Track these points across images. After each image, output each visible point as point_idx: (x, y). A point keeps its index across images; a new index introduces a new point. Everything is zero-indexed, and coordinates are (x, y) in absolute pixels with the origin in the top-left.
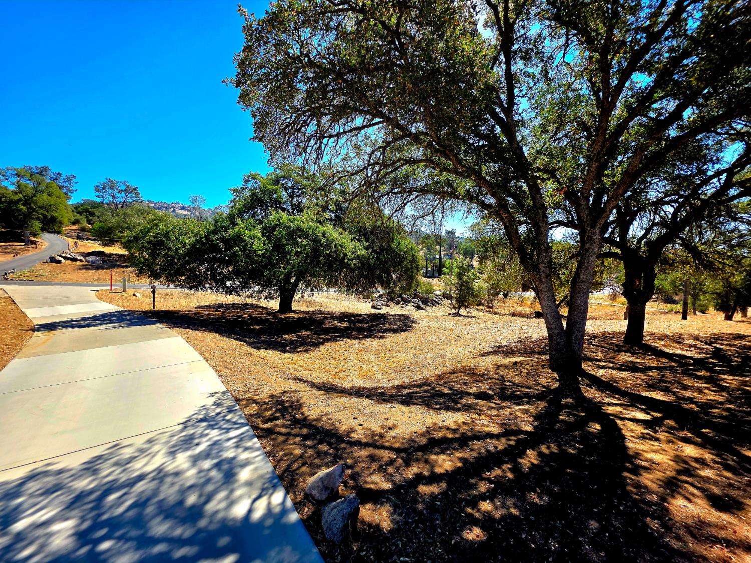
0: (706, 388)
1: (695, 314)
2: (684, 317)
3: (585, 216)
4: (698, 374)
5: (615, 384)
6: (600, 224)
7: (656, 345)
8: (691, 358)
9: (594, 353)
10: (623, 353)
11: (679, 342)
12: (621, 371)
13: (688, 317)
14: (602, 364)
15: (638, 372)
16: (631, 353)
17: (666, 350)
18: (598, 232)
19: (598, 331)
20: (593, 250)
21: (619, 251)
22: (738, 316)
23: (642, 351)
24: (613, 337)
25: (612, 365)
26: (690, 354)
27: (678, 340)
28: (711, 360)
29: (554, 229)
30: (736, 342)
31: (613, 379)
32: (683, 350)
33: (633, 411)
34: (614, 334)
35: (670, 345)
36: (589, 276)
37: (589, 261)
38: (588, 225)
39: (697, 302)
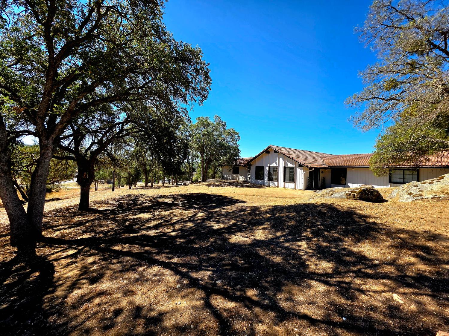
0: (110, 223)
1: (119, 188)
2: (113, 190)
3: (41, 131)
4: (110, 217)
5: (63, 238)
6: (53, 138)
7: (95, 207)
8: (109, 210)
9: (58, 221)
10: (77, 217)
11: (106, 203)
12: (71, 228)
13: (115, 190)
14: (61, 227)
15: (80, 226)
16: (81, 216)
17: (100, 209)
18: (51, 143)
19: (64, 206)
20: (48, 154)
21: (74, 156)
22: (133, 187)
23: (87, 213)
24: (73, 208)
25: (66, 226)
26: (110, 208)
27: (106, 202)
28: (117, 209)
29: (23, 136)
30: (127, 199)
31: (63, 236)
32: (107, 207)
33: (67, 251)
34: (75, 206)
35: (101, 206)
36: (45, 171)
37: (45, 162)
38: (44, 137)
39: (120, 182)
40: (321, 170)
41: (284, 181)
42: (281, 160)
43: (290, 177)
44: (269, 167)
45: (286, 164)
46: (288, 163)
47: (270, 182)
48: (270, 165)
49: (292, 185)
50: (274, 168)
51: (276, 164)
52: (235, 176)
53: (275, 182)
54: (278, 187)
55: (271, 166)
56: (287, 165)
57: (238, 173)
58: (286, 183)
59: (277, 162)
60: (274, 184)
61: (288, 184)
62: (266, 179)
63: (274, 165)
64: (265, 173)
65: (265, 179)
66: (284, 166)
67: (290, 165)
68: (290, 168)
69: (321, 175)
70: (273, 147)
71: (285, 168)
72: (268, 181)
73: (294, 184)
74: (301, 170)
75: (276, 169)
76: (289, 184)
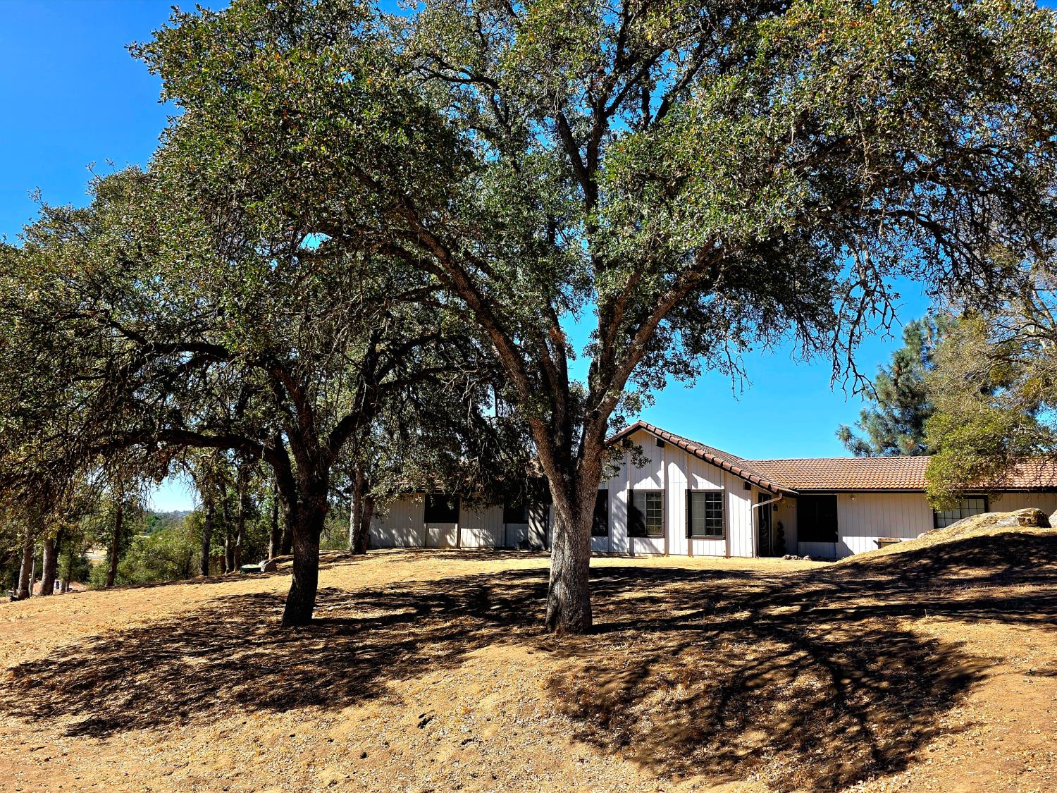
41: (690, 535)
42: (673, 468)
43: (708, 523)
44: (631, 493)
45: (691, 481)
46: (700, 479)
47: (636, 540)
48: (632, 485)
49: (717, 546)
50: (650, 494)
51: (657, 480)
52: (434, 531)
53: (654, 541)
54: (667, 553)
55: (637, 487)
56: (697, 486)
57: (456, 521)
58: (695, 542)
59: (661, 474)
60: (651, 545)
61: (701, 542)
62: (618, 530)
63: (647, 484)
64: (613, 509)
65: (615, 532)
66: (684, 486)
67: (704, 485)
68: (708, 494)
69: (774, 517)
71: (689, 494)
72: (627, 540)
73: (721, 542)
74: (742, 501)
75: (657, 500)
76: (707, 542)
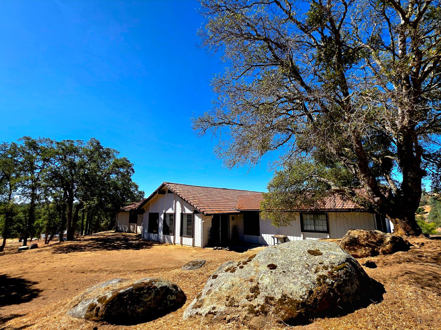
40: (231, 216)
41: (181, 235)
42: (178, 204)
43: (188, 229)
44: (165, 214)
45: (183, 209)
46: (186, 208)
47: (166, 236)
48: (166, 211)
49: (190, 241)
50: (170, 215)
51: (173, 209)
52: (132, 227)
53: (171, 237)
54: (174, 244)
56: (185, 212)
57: (135, 222)
58: (183, 238)
59: (174, 206)
60: (170, 239)
61: (185, 238)
62: (161, 232)
63: (170, 211)
64: (160, 221)
66: (181, 212)
67: (188, 211)
68: (188, 215)
69: (231, 223)
70: (167, 185)
71: (182, 215)
72: (163, 235)
73: (192, 239)
74: (199, 219)
75: (172, 216)
76: (187, 239)
